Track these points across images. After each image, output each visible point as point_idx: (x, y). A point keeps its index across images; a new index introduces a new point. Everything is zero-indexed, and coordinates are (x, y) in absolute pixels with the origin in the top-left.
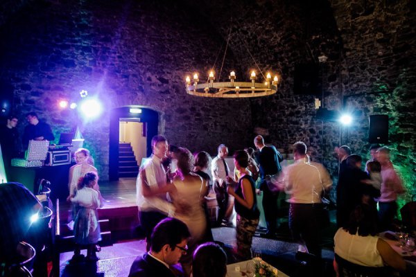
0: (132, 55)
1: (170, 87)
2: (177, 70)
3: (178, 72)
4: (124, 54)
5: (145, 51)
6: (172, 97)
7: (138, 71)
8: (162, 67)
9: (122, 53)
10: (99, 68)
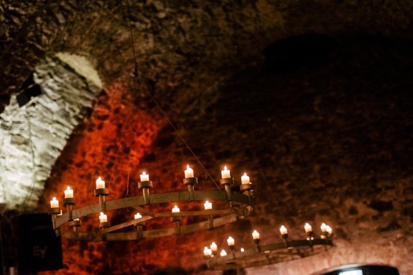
4: (298, 179)
5: (334, 161)
7: (329, 202)
8: (374, 180)
9: (294, 178)
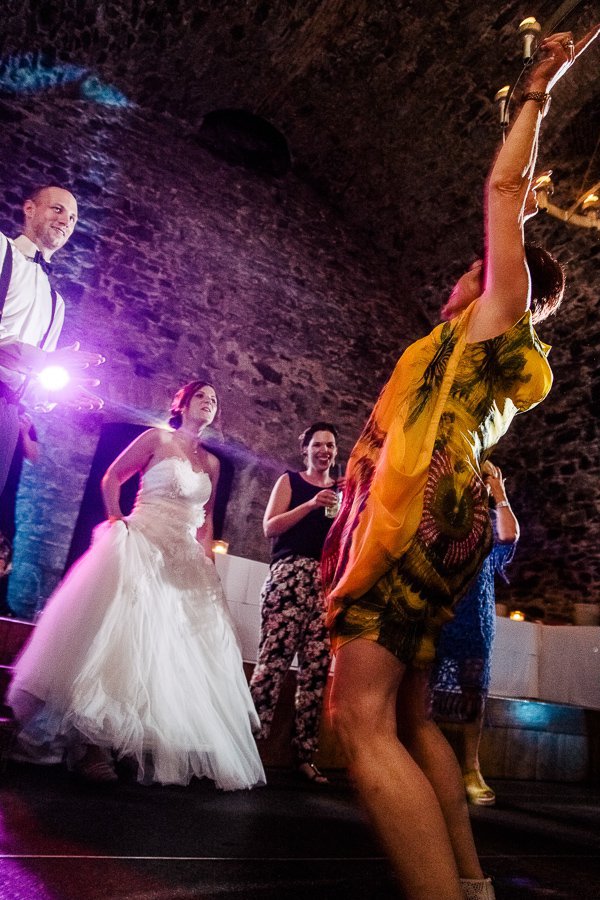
0: (198, 287)
1: (283, 396)
2: (308, 357)
3: (309, 362)
4: (178, 280)
5: (233, 289)
6: (286, 423)
7: (206, 330)
8: (271, 339)
9: (174, 276)
10: (104, 294)
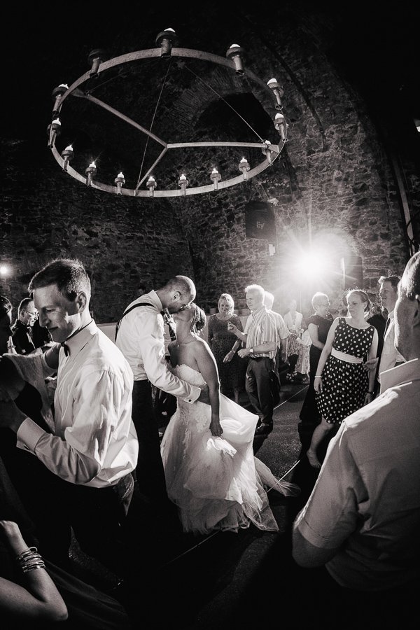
0: (56, 207)
1: (100, 241)
2: (108, 222)
6: (102, 252)
7: (62, 224)
8: (91, 219)
